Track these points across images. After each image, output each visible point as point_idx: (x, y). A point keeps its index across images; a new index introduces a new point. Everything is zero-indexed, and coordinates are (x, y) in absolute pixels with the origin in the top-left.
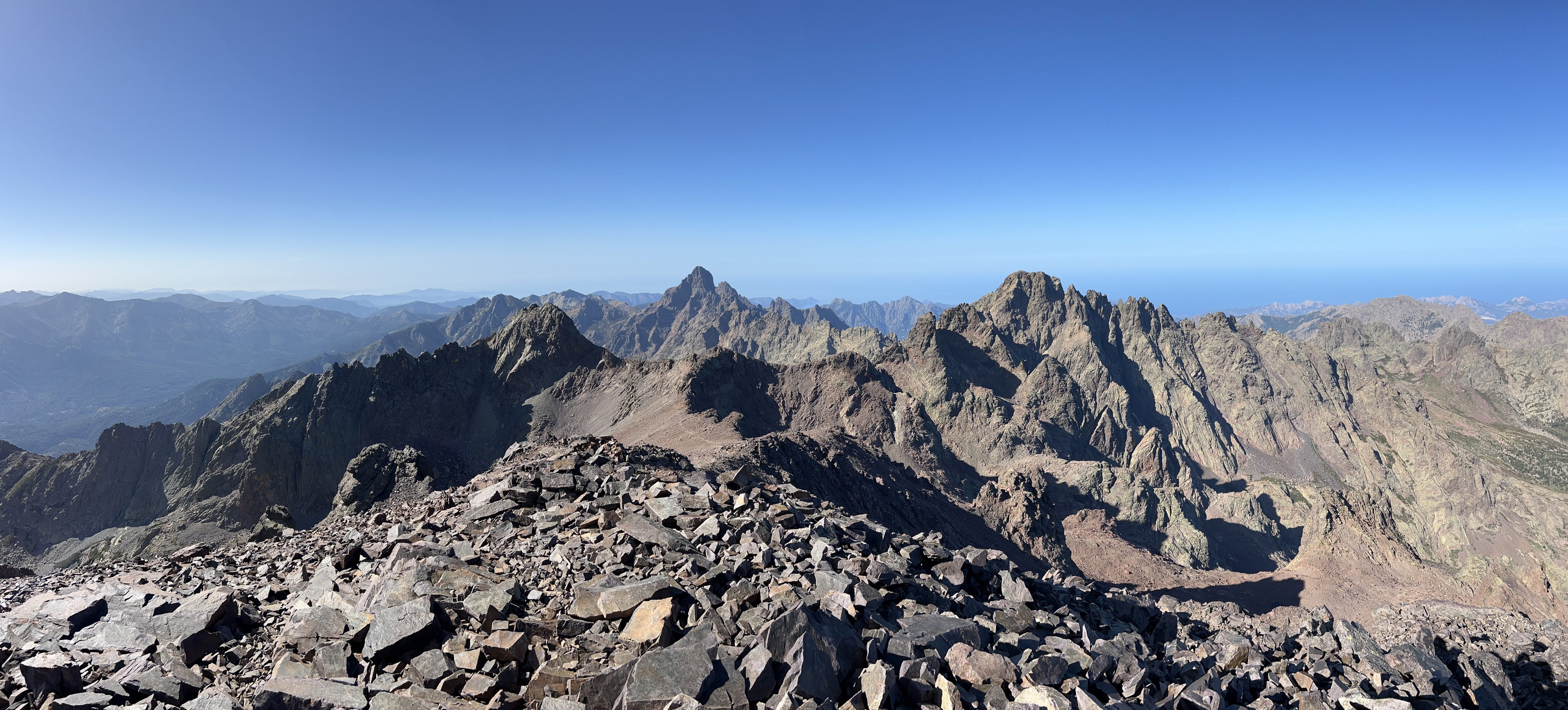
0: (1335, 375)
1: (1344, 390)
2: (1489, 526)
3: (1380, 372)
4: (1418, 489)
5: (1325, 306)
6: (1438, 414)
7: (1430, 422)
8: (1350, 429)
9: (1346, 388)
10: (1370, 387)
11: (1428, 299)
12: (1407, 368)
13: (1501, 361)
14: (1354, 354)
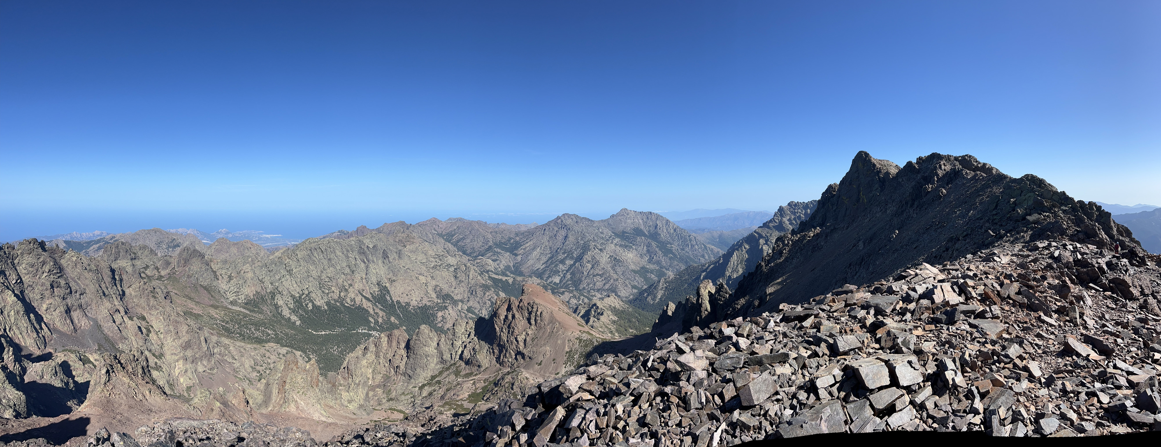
0: (114, 278)
1: (119, 288)
2: (211, 369)
3: (143, 275)
4: (165, 348)
5: (108, 234)
6: (179, 300)
7: (173, 305)
8: (123, 313)
9: (121, 286)
10: (136, 285)
11: (172, 231)
12: (159, 272)
13: (214, 267)
14: (126, 265)
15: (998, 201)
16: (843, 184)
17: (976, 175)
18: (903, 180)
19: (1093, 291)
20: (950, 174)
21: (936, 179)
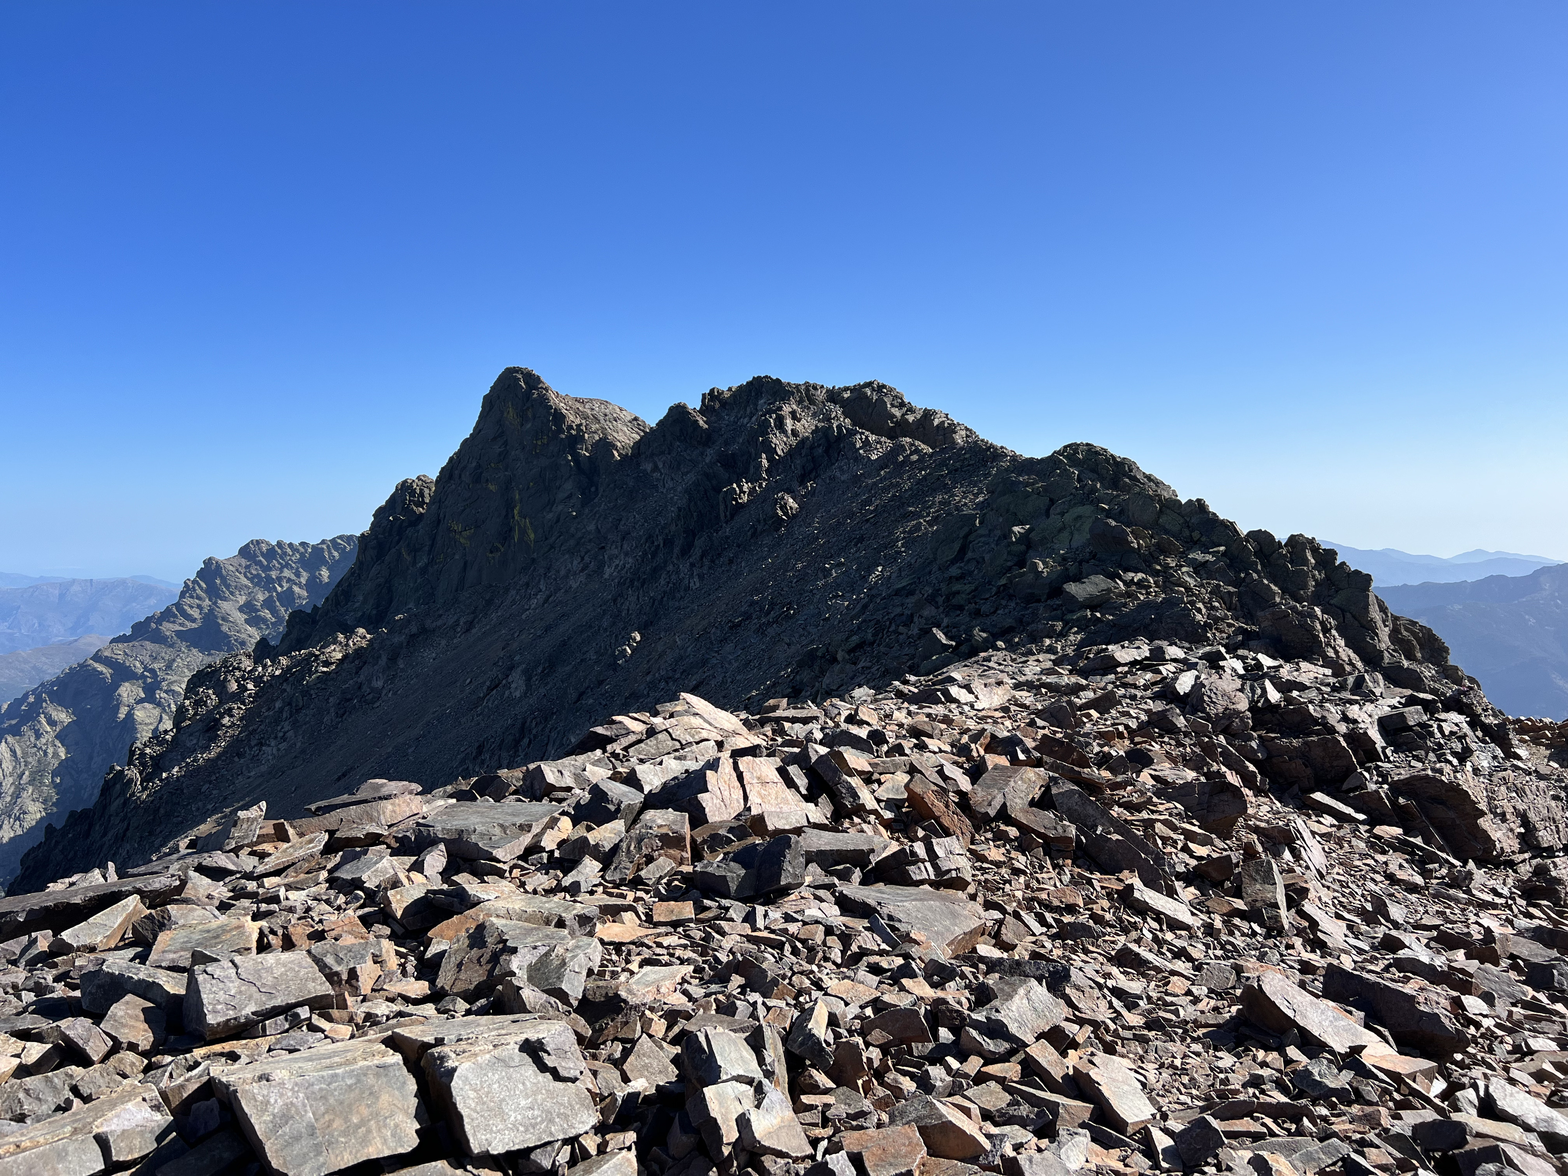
15: (970, 533)
16: (451, 477)
17: (899, 449)
18: (656, 468)
19: (1328, 820)
20: (812, 448)
21: (765, 463)
